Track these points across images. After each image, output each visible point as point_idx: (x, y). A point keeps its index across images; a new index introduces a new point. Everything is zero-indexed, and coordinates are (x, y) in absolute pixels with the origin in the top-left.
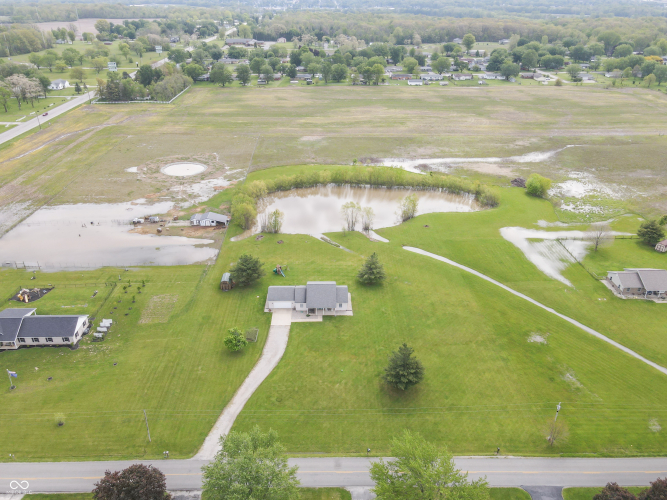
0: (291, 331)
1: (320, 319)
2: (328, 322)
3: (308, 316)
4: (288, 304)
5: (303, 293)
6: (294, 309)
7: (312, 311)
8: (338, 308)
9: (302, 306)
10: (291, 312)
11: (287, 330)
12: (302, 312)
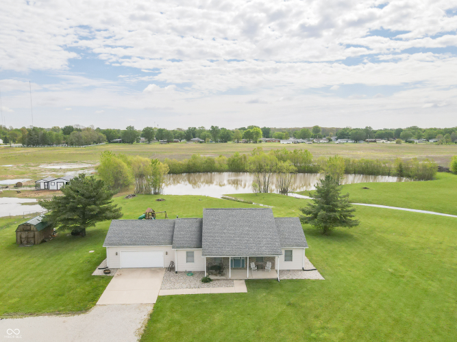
0: (154, 318)
1: (241, 288)
2: (262, 295)
3: (206, 280)
4: (156, 256)
5: (195, 228)
6: (171, 268)
7: (217, 268)
8: (280, 263)
9: (190, 257)
10: (162, 275)
11: (143, 316)
12: (190, 273)
